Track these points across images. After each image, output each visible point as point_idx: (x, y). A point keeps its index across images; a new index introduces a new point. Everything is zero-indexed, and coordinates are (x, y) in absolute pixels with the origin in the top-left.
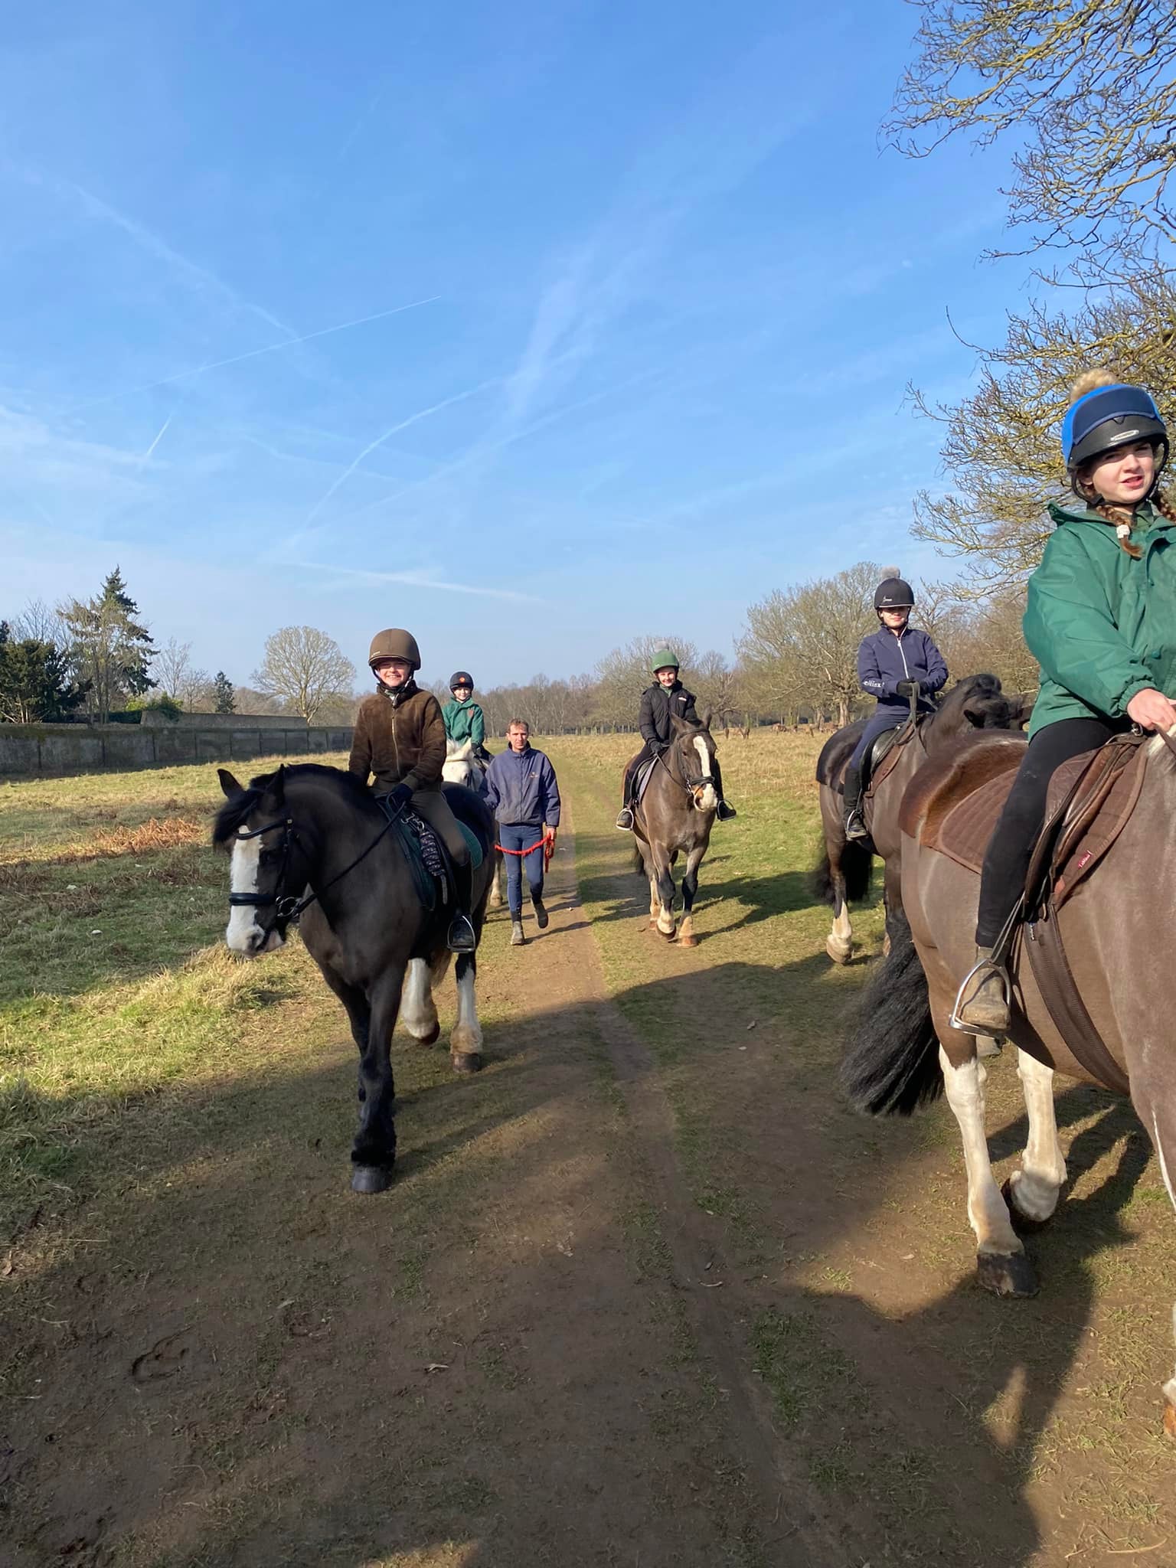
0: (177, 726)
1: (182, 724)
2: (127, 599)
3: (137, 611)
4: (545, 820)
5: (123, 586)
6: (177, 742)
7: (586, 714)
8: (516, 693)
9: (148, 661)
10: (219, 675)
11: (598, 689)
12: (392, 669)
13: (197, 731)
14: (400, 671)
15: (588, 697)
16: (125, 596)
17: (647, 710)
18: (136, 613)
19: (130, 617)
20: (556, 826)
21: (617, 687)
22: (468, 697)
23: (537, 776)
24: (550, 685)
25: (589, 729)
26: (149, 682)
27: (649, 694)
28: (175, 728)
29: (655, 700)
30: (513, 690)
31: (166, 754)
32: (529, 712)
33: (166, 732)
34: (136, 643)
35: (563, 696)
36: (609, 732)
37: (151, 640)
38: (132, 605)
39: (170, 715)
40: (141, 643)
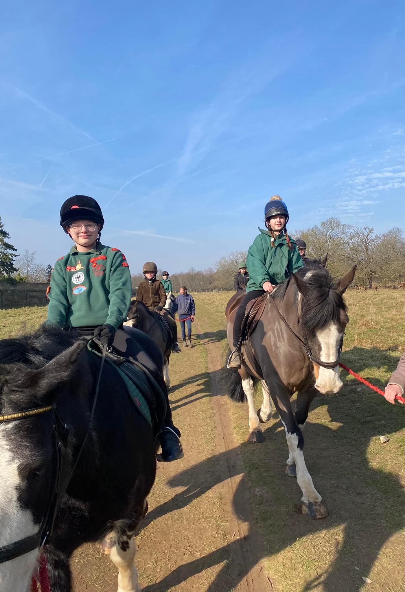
0: (16, 288)
1: (19, 287)
2: (4, 232)
3: (9, 237)
4: (191, 313)
5: (3, 226)
6: (16, 297)
7: (210, 284)
8: (182, 276)
9: (14, 259)
10: (49, 266)
11: (216, 274)
12: (150, 274)
13: (28, 291)
14: (152, 275)
15: (211, 277)
16: (4, 230)
17: (237, 281)
18: (8, 238)
19: (6, 240)
20: (194, 315)
21: (225, 272)
22: (167, 278)
23: (189, 301)
24: (196, 272)
25: (212, 290)
26: (15, 269)
27: (237, 276)
28: (14, 290)
29: (239, 278)
30: (181, 274)
31: (9, 303)
32: (187, 283)
33: (9, 292)
34: (9, 251)
35: (201, 277)
36: (220, 291)
37: (16, 250)
38: (7, 234)
39: (12, 284)
40: (11, 251)
